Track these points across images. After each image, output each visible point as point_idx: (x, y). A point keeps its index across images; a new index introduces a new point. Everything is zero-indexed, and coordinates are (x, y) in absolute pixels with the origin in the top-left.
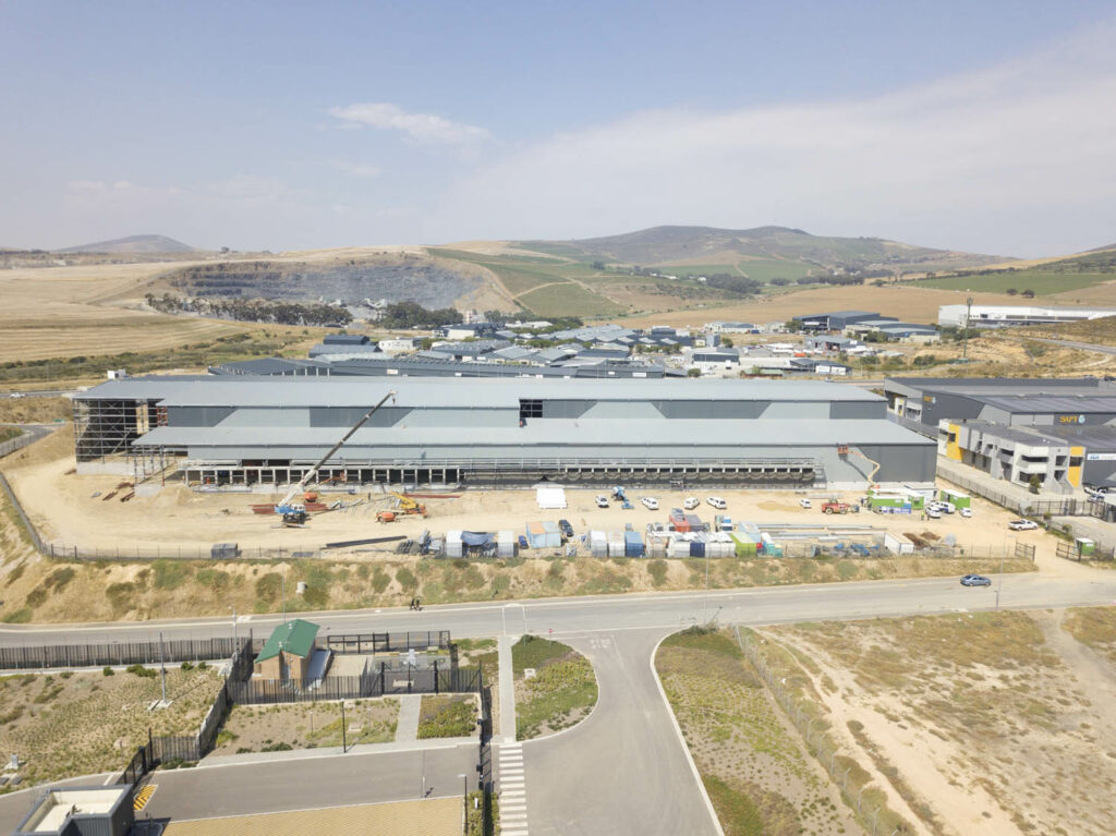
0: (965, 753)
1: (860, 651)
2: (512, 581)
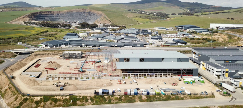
2: (112, 100)
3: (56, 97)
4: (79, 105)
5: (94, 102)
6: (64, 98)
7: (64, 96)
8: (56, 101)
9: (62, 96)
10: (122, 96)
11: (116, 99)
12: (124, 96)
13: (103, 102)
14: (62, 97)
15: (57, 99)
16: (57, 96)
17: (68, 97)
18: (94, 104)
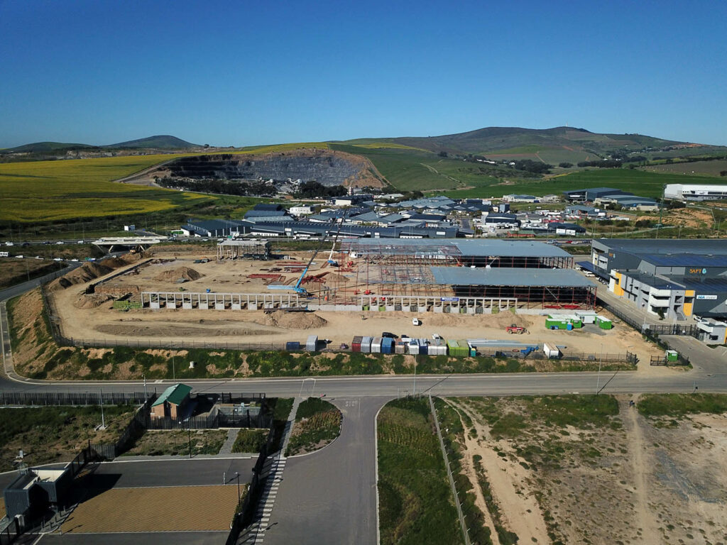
0: (534, 476)
1: (501, 414)
2: (312, 365)
3: (148, 352)
4: (212, 377)
5: (258, 370)
6: (173, 354)
7: (173, 349)
8: (148, 361)
9: (167, 349)
10: (343, 354)
11: (326, 362)
12: (348, 356)
13: (285, 370)
14: (167, 352)
15: (151, 356)
16: (154, 348)
17: (184, 353)
18: (256, 375)
